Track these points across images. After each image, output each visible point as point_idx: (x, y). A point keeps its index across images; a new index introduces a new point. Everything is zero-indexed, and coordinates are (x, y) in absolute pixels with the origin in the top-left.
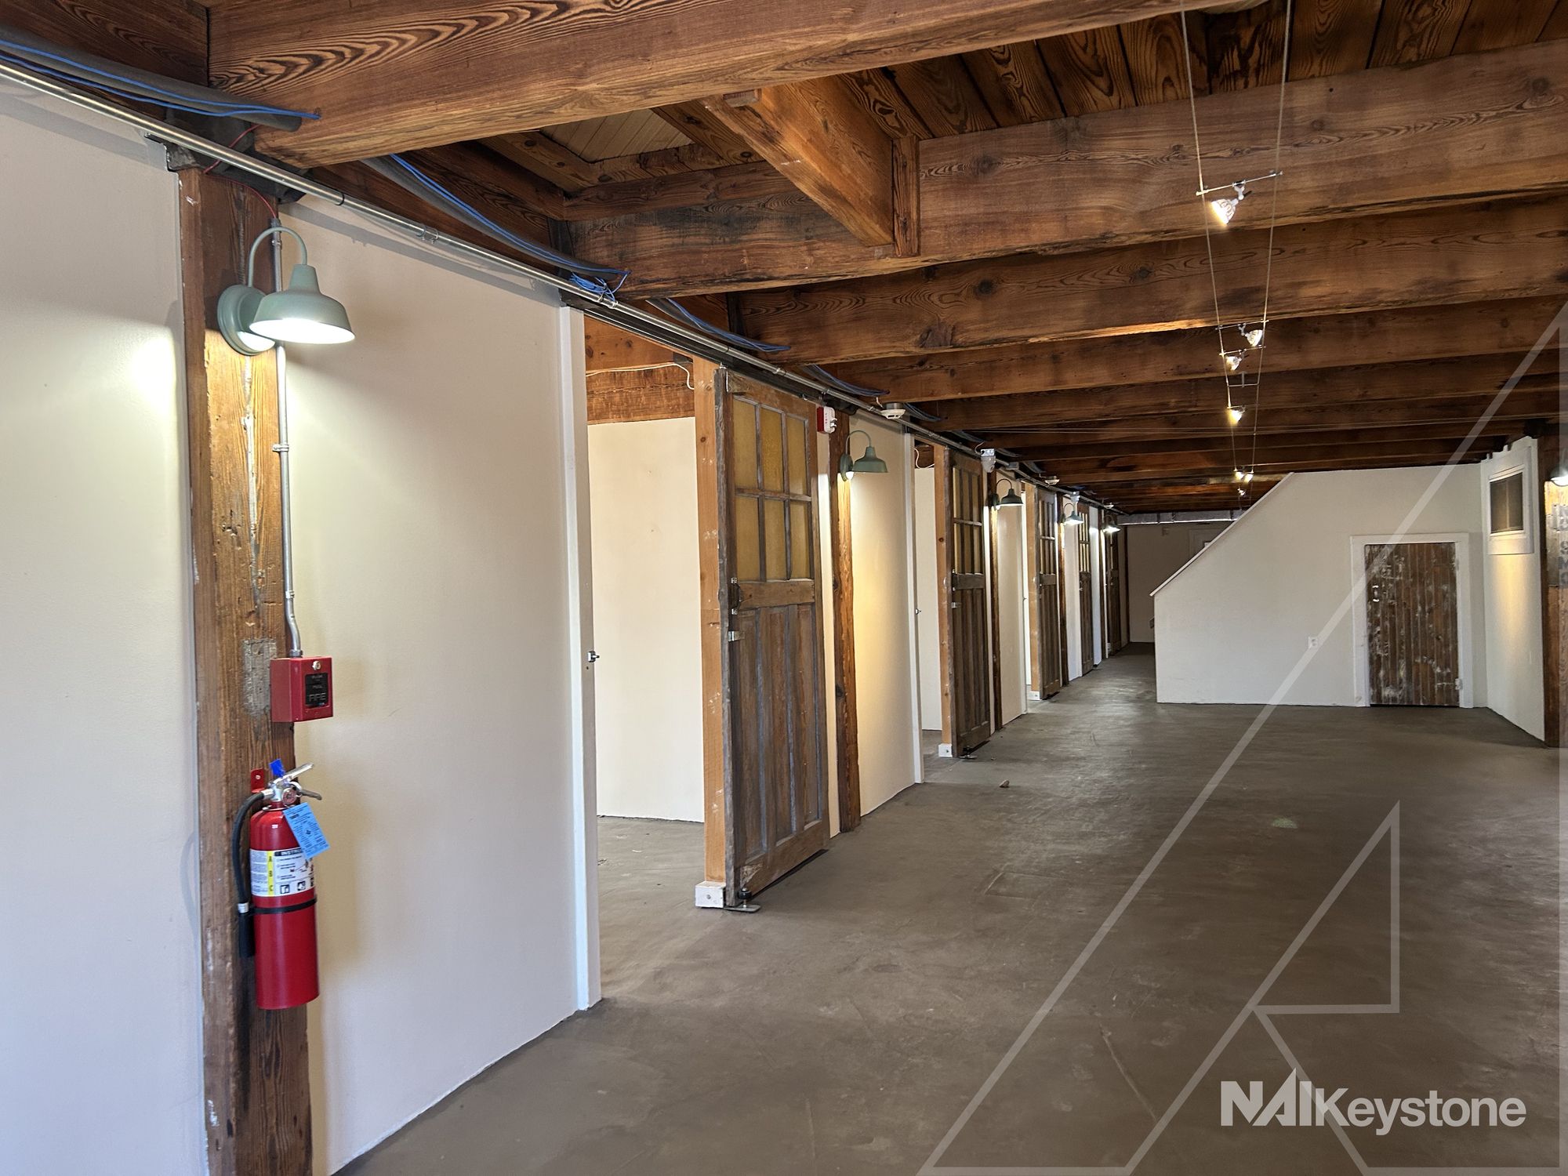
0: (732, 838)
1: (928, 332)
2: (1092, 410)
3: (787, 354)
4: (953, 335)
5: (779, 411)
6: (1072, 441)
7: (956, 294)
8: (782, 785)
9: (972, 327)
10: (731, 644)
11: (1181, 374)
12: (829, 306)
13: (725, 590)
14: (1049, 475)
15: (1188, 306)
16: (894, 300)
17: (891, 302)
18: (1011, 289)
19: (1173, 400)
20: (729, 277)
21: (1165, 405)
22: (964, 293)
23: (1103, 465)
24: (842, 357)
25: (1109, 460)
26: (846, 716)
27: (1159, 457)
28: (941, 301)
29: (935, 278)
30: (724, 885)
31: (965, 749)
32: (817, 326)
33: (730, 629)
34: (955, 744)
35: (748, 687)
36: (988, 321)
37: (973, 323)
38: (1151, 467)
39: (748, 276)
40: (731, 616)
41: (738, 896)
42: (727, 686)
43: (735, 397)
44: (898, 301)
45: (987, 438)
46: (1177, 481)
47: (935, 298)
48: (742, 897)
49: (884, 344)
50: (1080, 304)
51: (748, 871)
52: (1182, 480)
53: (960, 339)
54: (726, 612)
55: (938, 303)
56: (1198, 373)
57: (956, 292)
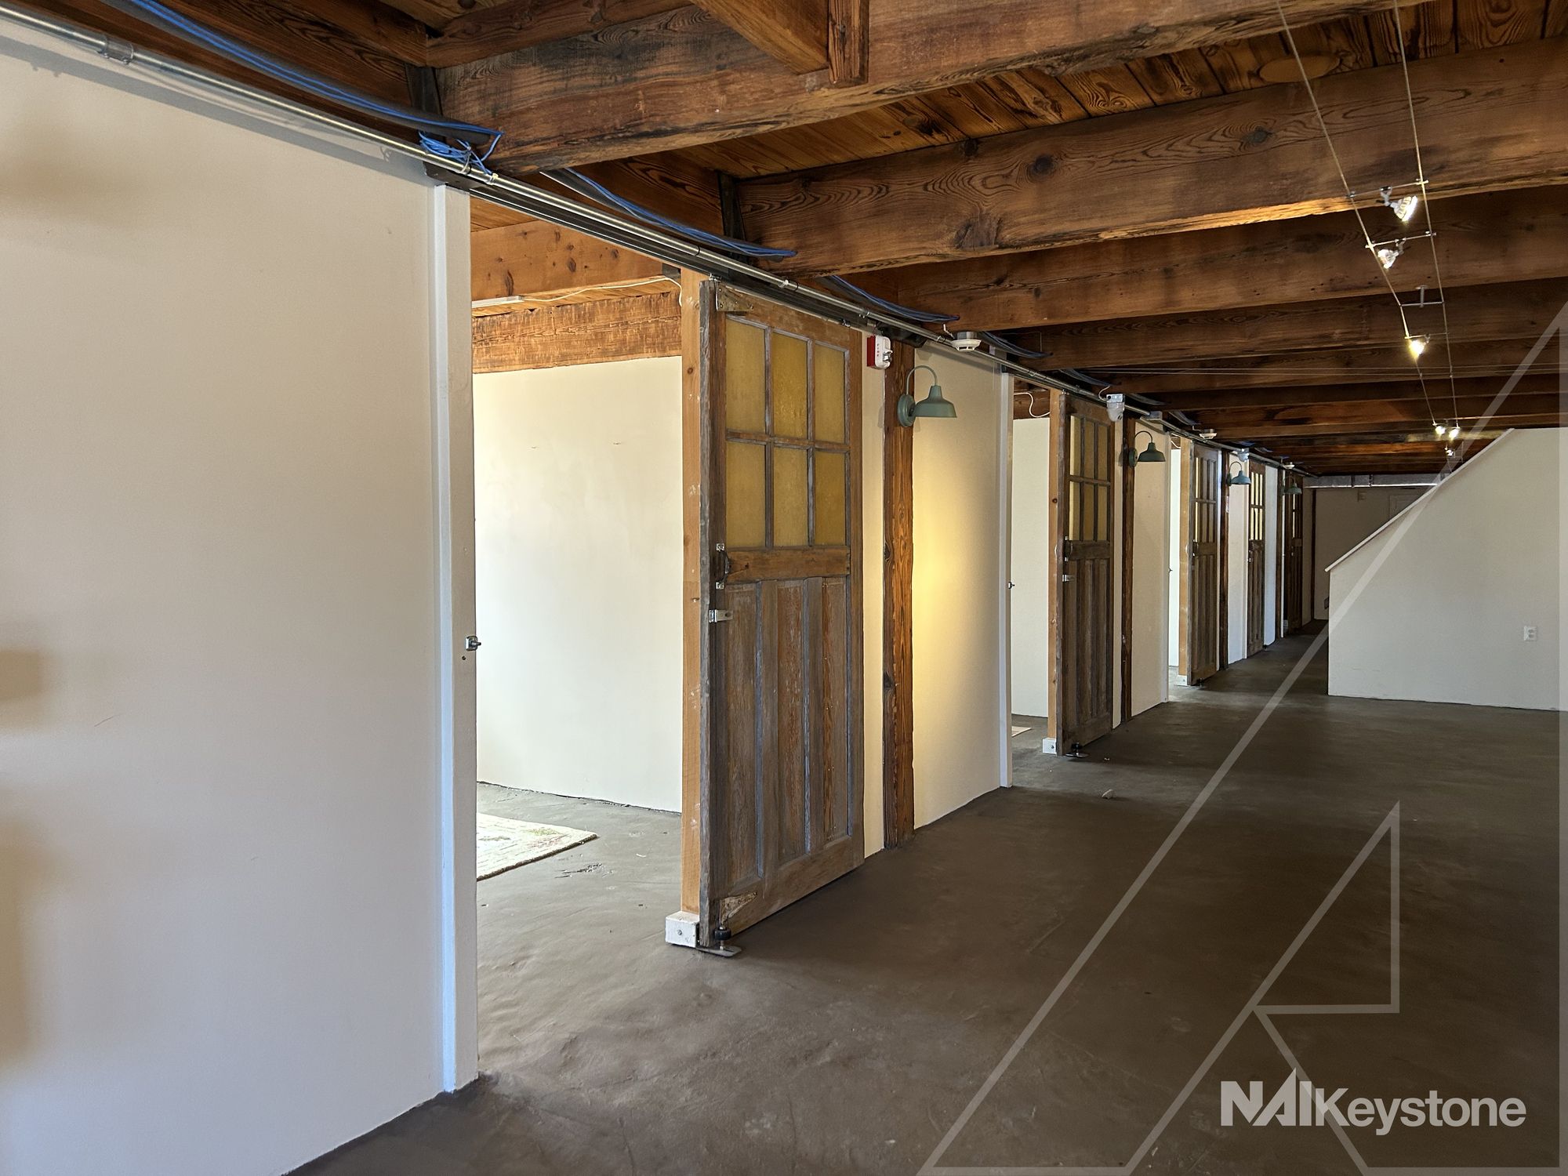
0: (708, 864)
1: (968, 226)
2: (1232, 343)
3: (794, 261)
4: (998, 230)
5: (803, 338)
6: (1218, 385)
7: (1003, 176)
8: (791, 796)
9: (1023, 220)
10: (713, 626)
11: (1334, 290)
12: (844, 198)
13: (707, 559)
14: (1205, 428)
15: (1322, 179)
16: (925, 188)
17: (920, 190)
18: (1075, 166)
19: (1337, 331)
21: (1327, 337)
22: (1015, 173)
23: (1270, 417)
24: (860, 262)
25: (1276, 412)
26: (895, 710)
27: (1340, 407)
28: (984, 185)
29: (977, 156)
30: (697, 919)
31: (1073, 746)
32: (830, 224)
33: (712, 607)
34: (1061, 741)
35: (740, 679)
36: (1043, 211)
37: (1024, 213)
38: (1329, 419)
39: (645, 129)
40: (713, 590)
42: (706, 677)
43: (733, 317)
44: (930, 188)
45: (1112, 379)
46: (1367, 437)
47: (977, 182)
48: (720, 938)
49: (912, 245)
50: (1169, 182)
51: (732, 906)
52: (1374, 437)
53: (1007, 235)
54: (707, 586)
55: (981, 188)
56: (1359, 288)
57: (1003, 172)
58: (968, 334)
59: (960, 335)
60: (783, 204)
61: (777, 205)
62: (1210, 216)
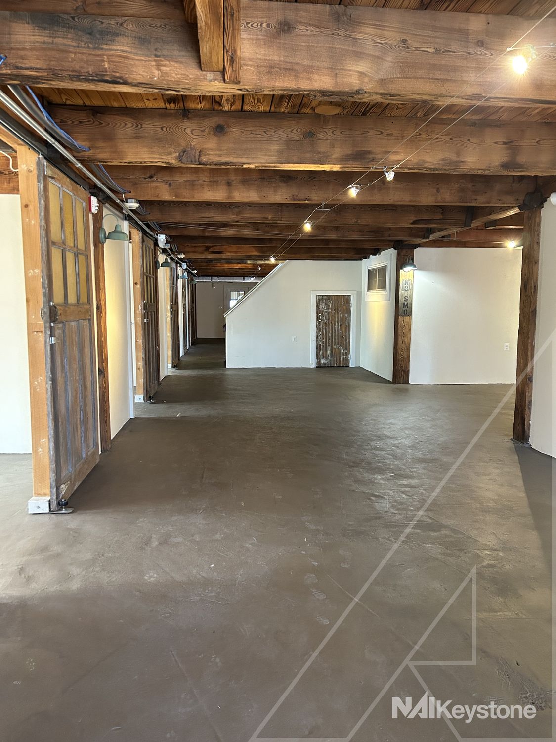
0: (55, 469)
1: (184, 152)
3: (88, 154)
4: (200, 156)
5: (71, 194)
6: (207, 234)
7: (201, 130)
8: (77, 431)
9: (211, 153)
10: (52, 346)
11: (294, 200)
12: (117, 126)
13: (47, 310)
14: (180, 253)
15: (334, 157)
16: (162, 128)
17: (159, 129)
18: (235, 131)
19: (270, 216)
20: (92, 76)
21: (266, 218)
22: (207, 130)
23: (207, 249)
24: (125, 161)
25: (210, 248)
26: (105, 386)
27: (234, 248)
28: (192, 133)
29: (188, 118)
30: (49, 498)
31: (150, 397)
32: (109, 138)
33: (51, 336)
34: (145, 395)
35: (60, 373)
36: (221, 150)
37: (212, 150)
38: (230, 252)
39: (107, 78)
40: (51, 328)
41: (59, 504)
42: (50, 373)
43: (50, 179)
44: (164, 129)
45: (163, 227)
46: (233, 261)
47: (188, 131)
48: (62, 505)
49: (155, 156)
50: (275, 147)
51: (63, 487)
52: (235, 261)
53: (204, 159)
54: (48, 325)
55: (190, 134)
56: (302, 200)
57: (202, 129)
58: (133, 200)
59: (129, 200)
60: (81, 122)
61: (76, 123)
62: (292, 165)
